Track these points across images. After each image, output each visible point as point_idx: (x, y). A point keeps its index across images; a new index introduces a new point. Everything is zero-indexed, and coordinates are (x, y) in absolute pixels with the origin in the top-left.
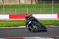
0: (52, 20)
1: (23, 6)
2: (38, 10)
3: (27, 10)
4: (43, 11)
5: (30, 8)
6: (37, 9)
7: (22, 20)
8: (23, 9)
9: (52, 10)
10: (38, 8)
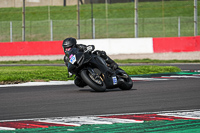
0: (136, 58)
1: (34, 13)
2: (85, 24)
3: (48, 26)
4: (103, 27)
5: (58, 18)
6: (82, 21)
7: (33, 61)
8: (34, 23)
9: (133, 23)
10: (86, 17)
